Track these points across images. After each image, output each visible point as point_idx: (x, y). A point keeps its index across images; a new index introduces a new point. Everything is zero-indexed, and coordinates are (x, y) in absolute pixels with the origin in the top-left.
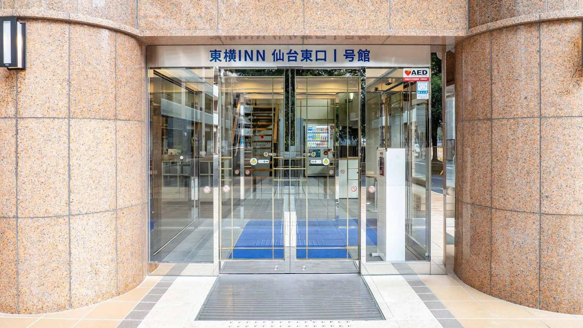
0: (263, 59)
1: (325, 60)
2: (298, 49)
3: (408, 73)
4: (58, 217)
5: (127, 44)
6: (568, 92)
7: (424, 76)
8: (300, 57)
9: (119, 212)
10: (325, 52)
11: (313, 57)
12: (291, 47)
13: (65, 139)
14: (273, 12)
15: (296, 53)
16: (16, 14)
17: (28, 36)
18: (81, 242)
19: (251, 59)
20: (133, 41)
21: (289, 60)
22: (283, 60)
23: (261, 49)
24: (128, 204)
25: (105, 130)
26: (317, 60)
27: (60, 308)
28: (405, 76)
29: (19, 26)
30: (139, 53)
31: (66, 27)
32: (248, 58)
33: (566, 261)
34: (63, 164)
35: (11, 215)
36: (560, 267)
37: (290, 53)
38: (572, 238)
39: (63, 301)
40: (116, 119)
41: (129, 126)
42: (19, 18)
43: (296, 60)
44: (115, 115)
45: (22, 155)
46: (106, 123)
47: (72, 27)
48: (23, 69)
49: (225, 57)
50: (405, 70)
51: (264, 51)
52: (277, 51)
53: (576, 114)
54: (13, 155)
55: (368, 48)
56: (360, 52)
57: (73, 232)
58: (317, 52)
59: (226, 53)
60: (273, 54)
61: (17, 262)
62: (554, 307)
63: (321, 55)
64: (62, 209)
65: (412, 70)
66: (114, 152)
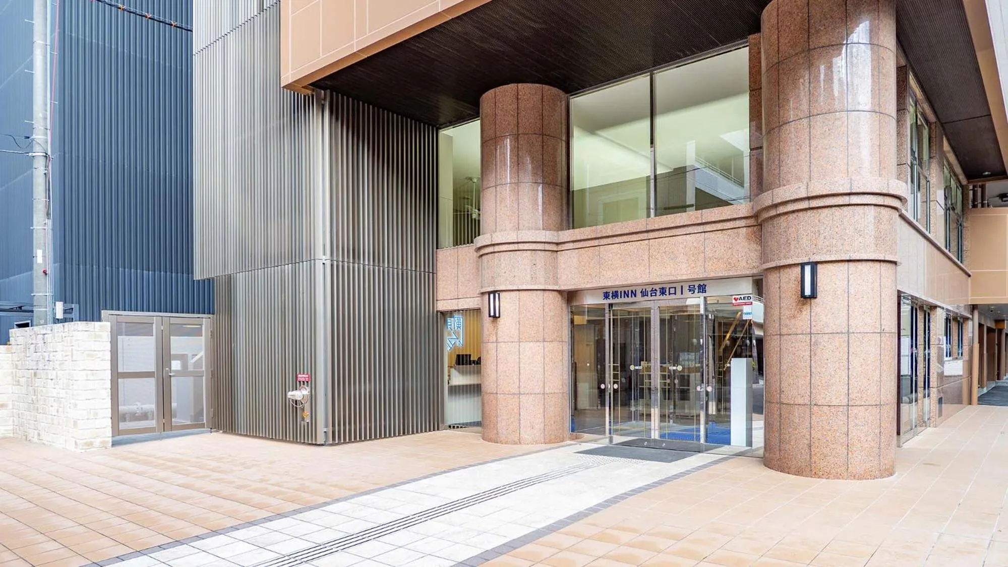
0: (635, 296)
1: (675, 294)
2: (657, 287)
3: (736, 299)
4: (515, 394)
5: (551, 296)
6: (794, 317)
7: (749, 301)
8: (658, 293)
9: (546, 396)
10: (675, 288)
11: (667, 293)
12: (653, 286)
13: (518, 353)
14: (631, 268)
15: (656, 290)
16: (496, 290)
17: (501, 299)
18: (525, 409)
19: (628, 297)
20: (555, 293)
21: (651, 296)
22: (647, 296)
23: (633, 289)
24: (551, 391)
25: (538, 348)
26: (670, 294)
27: (515, 443)
28: (734, 301)
29: (497, 295)
30: (560, 299)
31: (518, 292)
32: (633, 296)
33: (793, 437)
34: (517, 367)
35: (495, 392)
36: (790, 441)
37: (652, 291)
38: (797, 421)
39: (516, 439)
40: (544, 341)
41: (552, 345)
42: (497, 291)
43: (656, 295)
44: (544, 339)
45: (499, 361)
46: (538, 344)
47: (520, 292)
48: (499, 317)
49: (612, 297)
50: (734, 297)
51: (635, 291)
52: (644, 290)
53: (800, 332)
54: (495, 361)
55: (705, 283)
56: (700, 286)
57: (521, 403)
58: (670, 288)
59: (613, 293)
60: (641, 292)
61: (497, 417)
62: (786, 471)
63: (672, 291)
64: (516, 391)
65: (739, 297)
66: (543, 360)
